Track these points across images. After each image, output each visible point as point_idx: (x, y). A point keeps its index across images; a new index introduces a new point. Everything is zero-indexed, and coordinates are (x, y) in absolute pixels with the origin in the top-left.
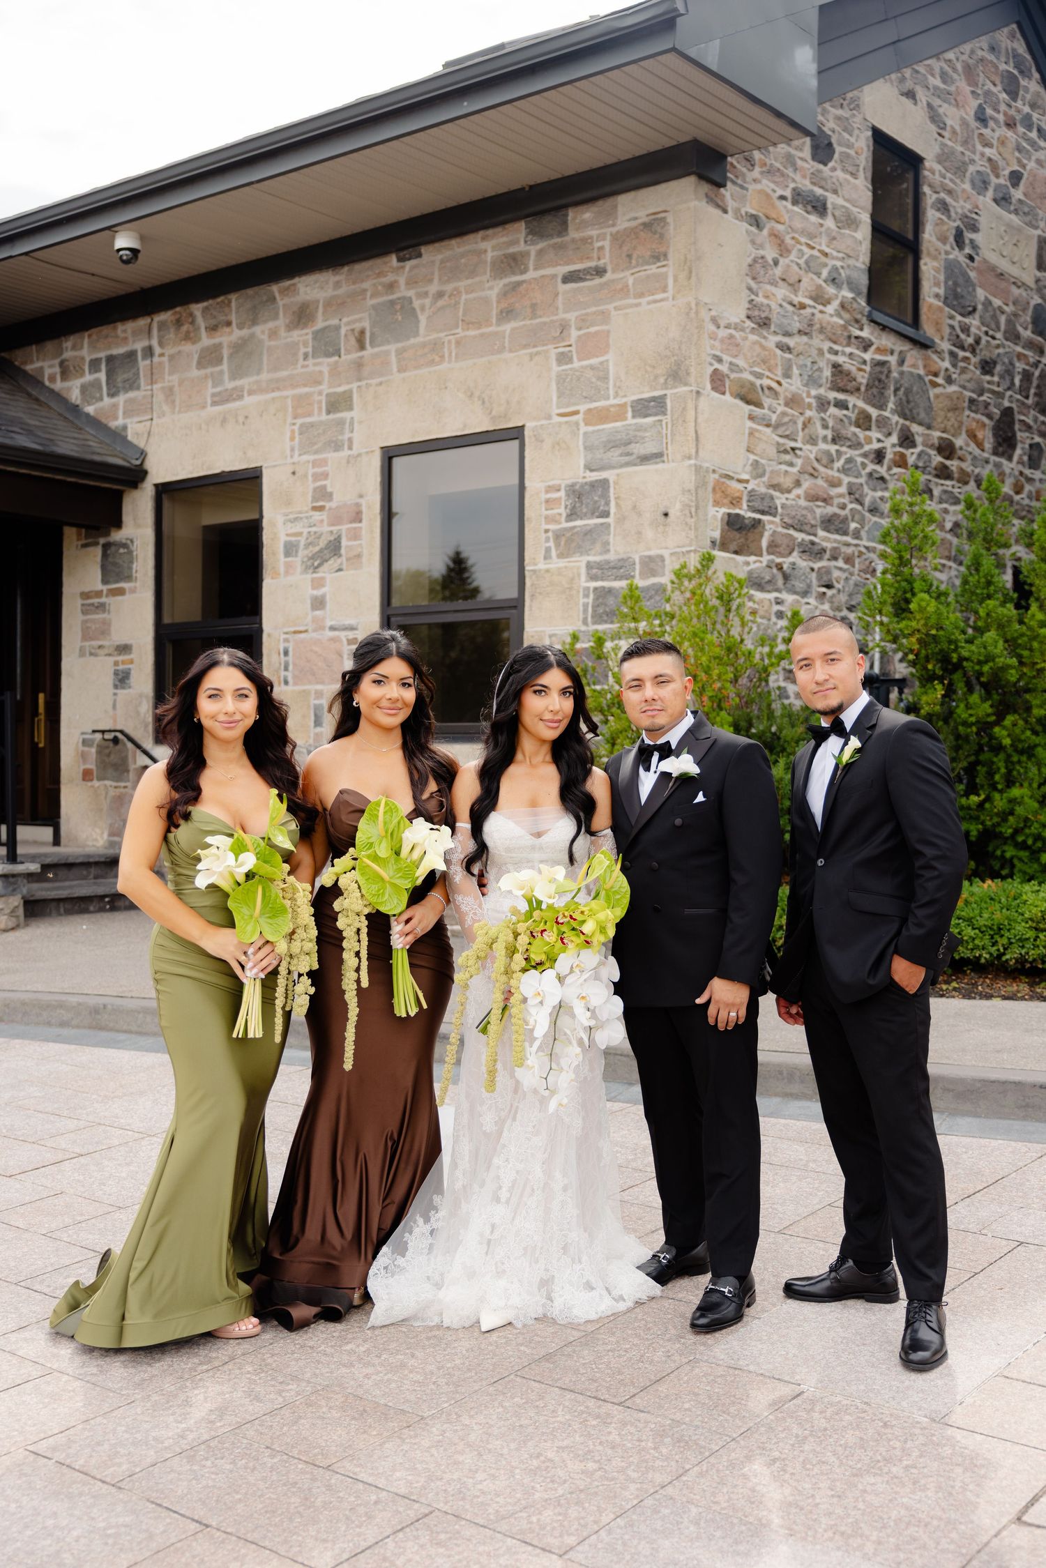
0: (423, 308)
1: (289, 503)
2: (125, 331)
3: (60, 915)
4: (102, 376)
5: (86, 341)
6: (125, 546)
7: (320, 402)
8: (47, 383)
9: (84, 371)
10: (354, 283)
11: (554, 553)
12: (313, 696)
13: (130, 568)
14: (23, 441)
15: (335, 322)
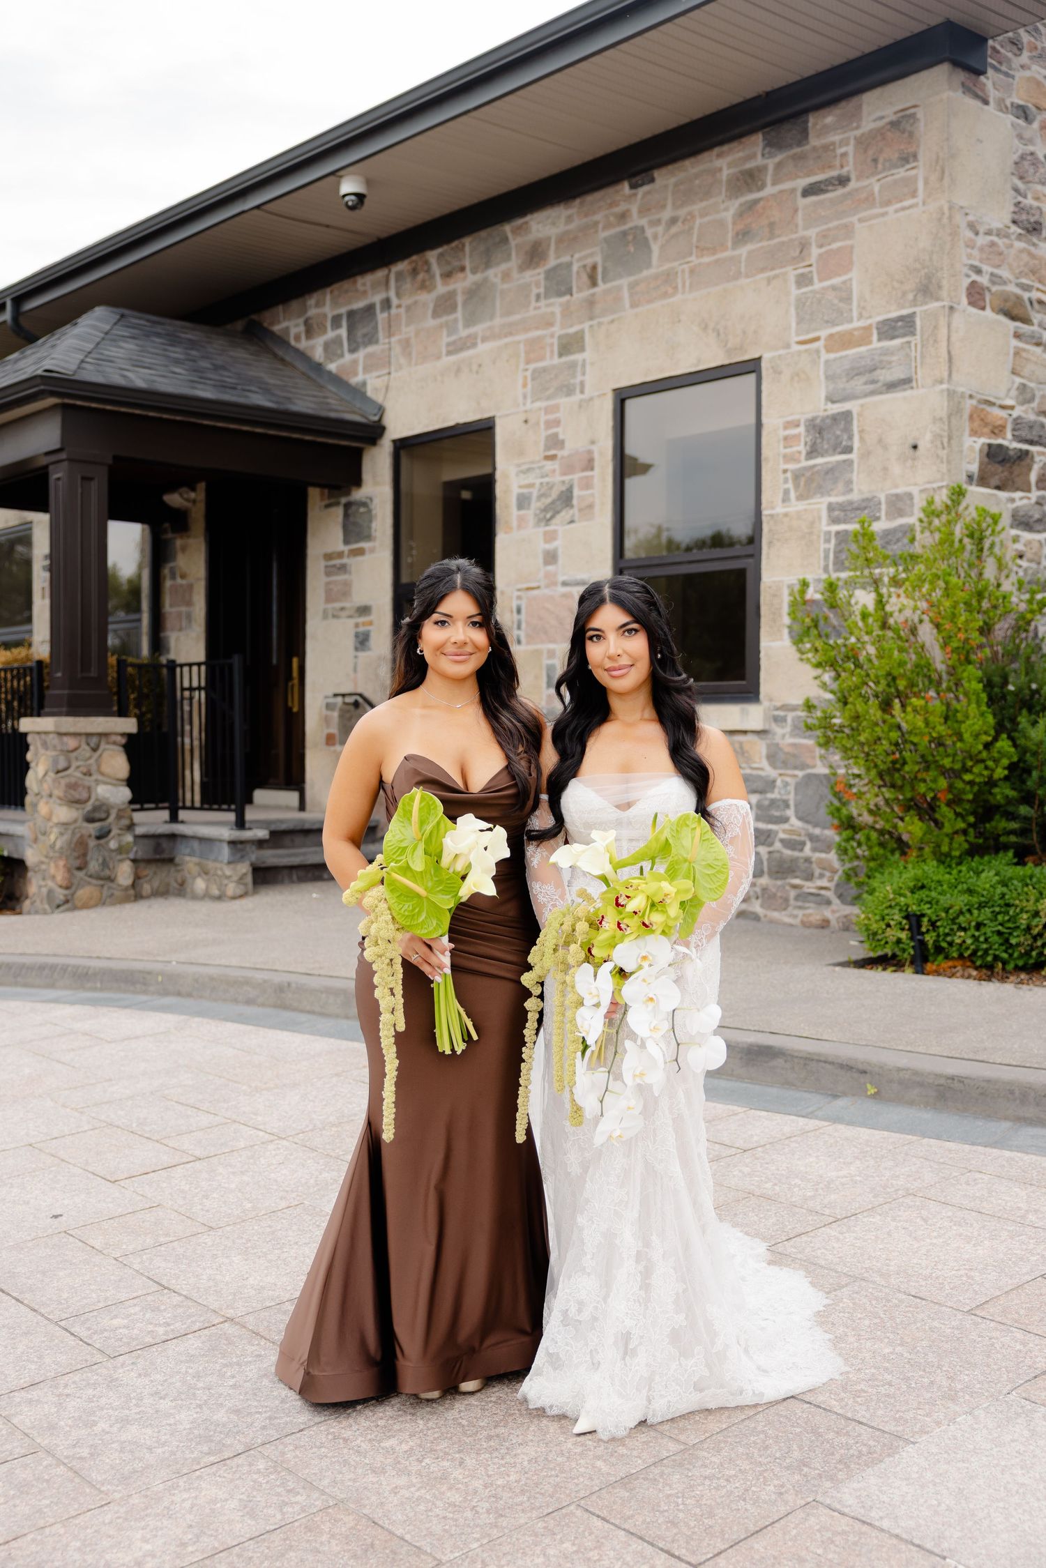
0: (655, 237)
1: (521, 453)
2: (364, 284)
3: (292, 882)
4: (343, 332)
5: (328, 297)
6: (364, 504)
7: (552, 345)
8: (293, 343)
9: (325, 328)
10: (586, 216)
11: (793, 495)
12: (545, 655)
13: (369, 528)
14: (259, 400)
15: (565, 259)
